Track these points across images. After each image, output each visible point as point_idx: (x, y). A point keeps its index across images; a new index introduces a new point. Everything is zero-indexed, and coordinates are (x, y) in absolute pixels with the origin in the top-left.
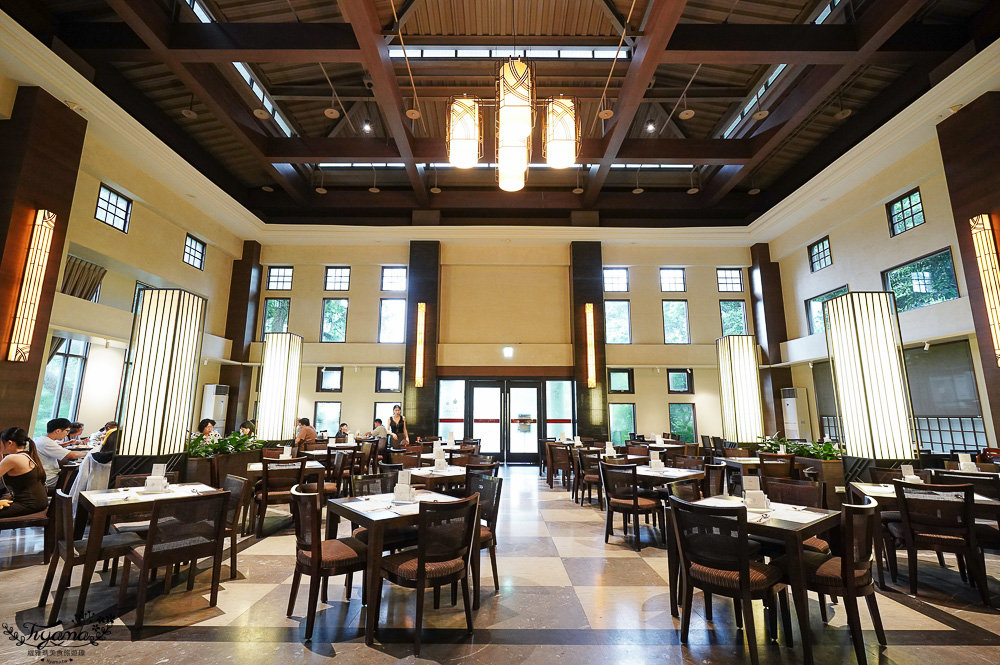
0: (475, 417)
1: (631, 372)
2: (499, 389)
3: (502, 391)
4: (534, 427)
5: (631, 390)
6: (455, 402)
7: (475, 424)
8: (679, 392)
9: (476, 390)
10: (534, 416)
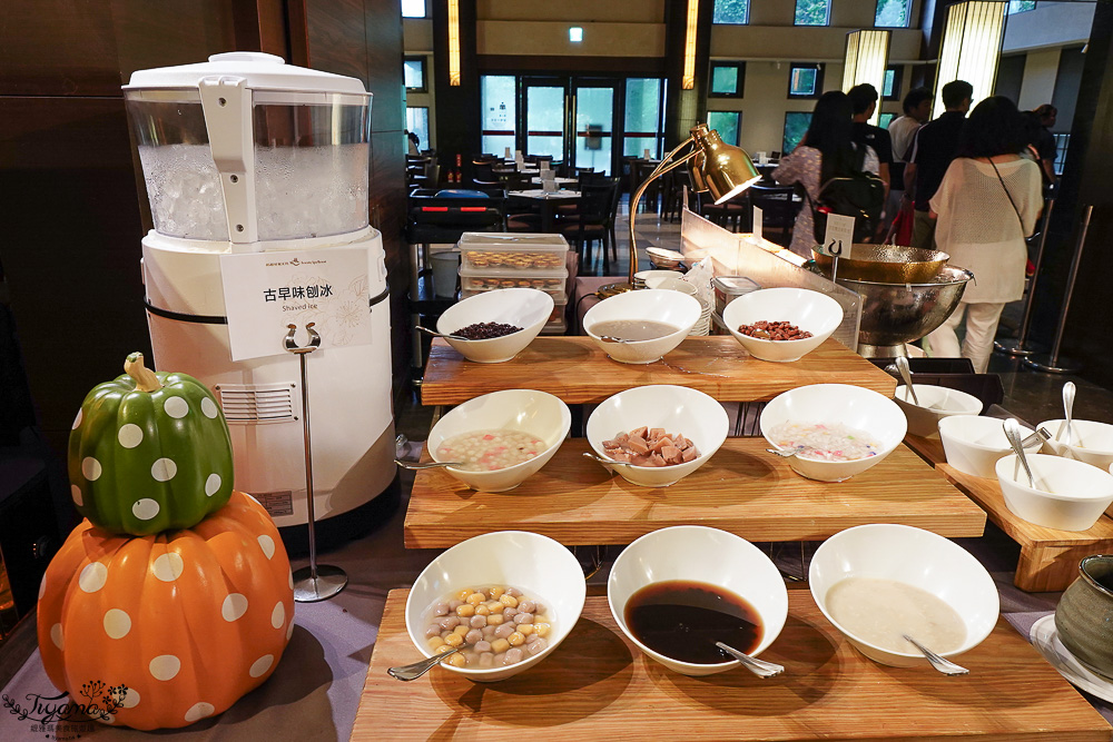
0: (530, 128)
1: (741, 67)
2: (562, 89)
3: (566, 93)
4: (607, 142)
5: (739, 94)
6: (503, 107)
7: (529, 138)
8: (802, 97)
9: (531, 90)
10: (608, 128)
